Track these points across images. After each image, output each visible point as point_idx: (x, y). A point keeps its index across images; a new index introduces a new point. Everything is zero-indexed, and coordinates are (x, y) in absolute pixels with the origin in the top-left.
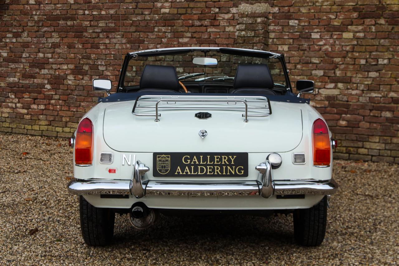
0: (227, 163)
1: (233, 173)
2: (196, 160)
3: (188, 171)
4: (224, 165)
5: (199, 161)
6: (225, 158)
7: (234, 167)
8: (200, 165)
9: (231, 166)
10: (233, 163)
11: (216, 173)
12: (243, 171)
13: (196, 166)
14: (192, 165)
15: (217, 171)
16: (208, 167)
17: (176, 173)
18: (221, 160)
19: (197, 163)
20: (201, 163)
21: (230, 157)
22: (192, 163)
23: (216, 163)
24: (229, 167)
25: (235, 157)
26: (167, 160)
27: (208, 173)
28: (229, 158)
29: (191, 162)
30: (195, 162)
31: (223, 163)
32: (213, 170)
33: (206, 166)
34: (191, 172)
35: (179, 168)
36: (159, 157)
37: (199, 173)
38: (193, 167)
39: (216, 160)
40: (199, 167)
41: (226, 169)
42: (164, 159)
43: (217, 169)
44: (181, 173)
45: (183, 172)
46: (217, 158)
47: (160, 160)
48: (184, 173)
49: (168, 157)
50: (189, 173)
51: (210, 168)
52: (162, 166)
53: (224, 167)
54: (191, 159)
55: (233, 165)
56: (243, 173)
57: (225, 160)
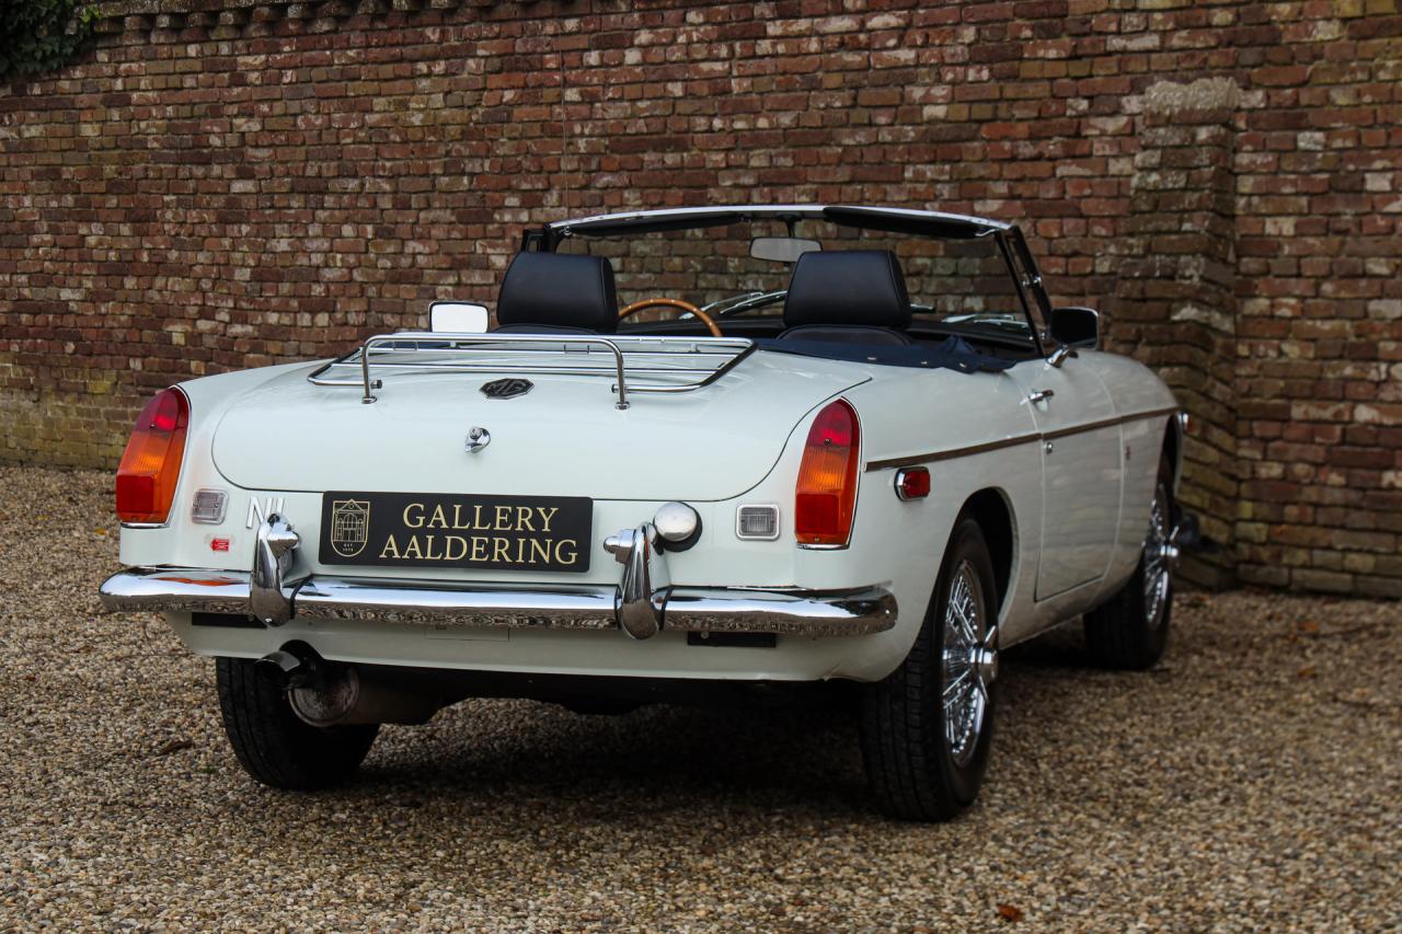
0: (531, 529)
1: (547, 559)
2: (442, 518)
3: (417, 549)
4: (521, 534)
5: (450, 521)
6: (525, 514)
7: (549, 541)
8: (451, 531)
9: (541, 539)
10: (546, 529)
11: (496, 559)
12: (574, 555)
13: (440, 535)
14: (430, 532)
15: (500, 551)
16: (475, 539)
17: (383, 556)
18: (513, 518)
19: (444, 526)
20: (456, 526)
21: (541, 510)
22: (431, 526)
23: (497, 528)
24: (534, 542)
25: (554, 510)
26: (360, 516)
27: (474, 558)
28: (536, 513)
29: (426, 522)
30: (438, 523)
31: (519, 528)
32: (490, 549)
33: (468, 535)
34: (424, 553)
35: (391, 538)
36: (338, 506)
37: (448, 557)
38: (430, 538)
39: (499, 518)
40: (449, 538)
41: (528, 545)
42: (351, 512)
43: (502, 545)
44: (397, 556)
45: (401, 552)
46: (503, 513)
47: (341, 516)
48: (406, 556)
49: (364, 507)
50: (419, 556)
51: (480, 543)
52: (346, 532)
53: (521, 541)
54: (429, 513)
55: (547, 535)
56: (573, 561)
57: (524, 521)
